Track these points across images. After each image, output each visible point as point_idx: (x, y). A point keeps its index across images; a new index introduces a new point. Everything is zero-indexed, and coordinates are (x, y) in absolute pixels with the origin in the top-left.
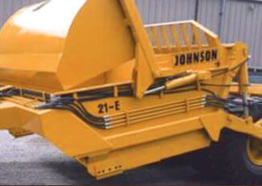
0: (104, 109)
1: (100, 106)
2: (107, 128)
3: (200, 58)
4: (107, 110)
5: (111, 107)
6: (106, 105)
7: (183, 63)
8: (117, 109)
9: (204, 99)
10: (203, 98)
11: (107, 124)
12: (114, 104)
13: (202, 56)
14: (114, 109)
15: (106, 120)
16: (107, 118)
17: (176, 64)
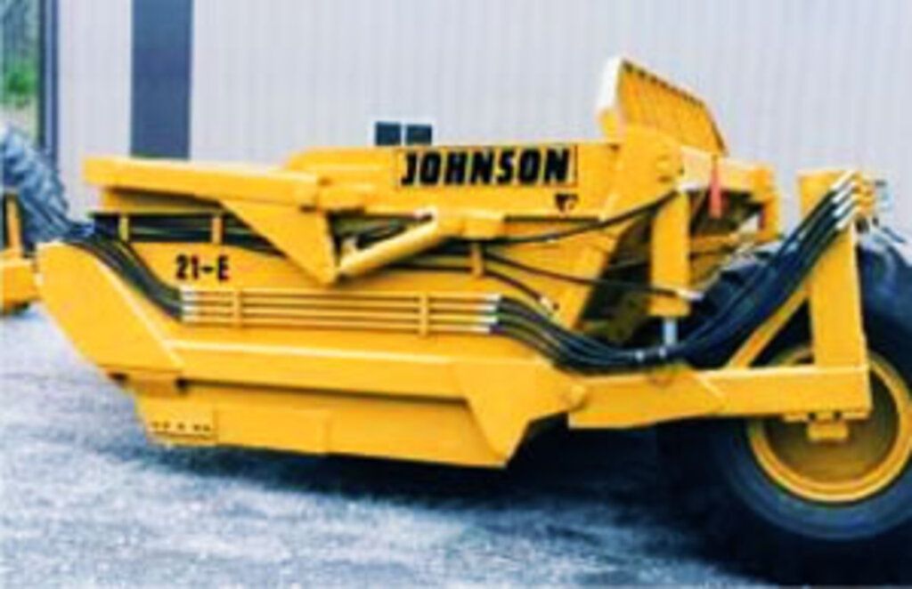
0: (189, 271)
1: (182, 260)
2: (187, 318)
3: (498, 171)
4: (196, 275)
5: (208, 269)
6: (195, 261)
7: (429, 180)
8: (222, 277)
9: (491, 308)
10: (490, 302)
11: (187, 308)
12: (214, 264)
13: (505, 164)
14: (214, 275)
15: (186, 298)
16: (189, 293)
17: (408, 180)
